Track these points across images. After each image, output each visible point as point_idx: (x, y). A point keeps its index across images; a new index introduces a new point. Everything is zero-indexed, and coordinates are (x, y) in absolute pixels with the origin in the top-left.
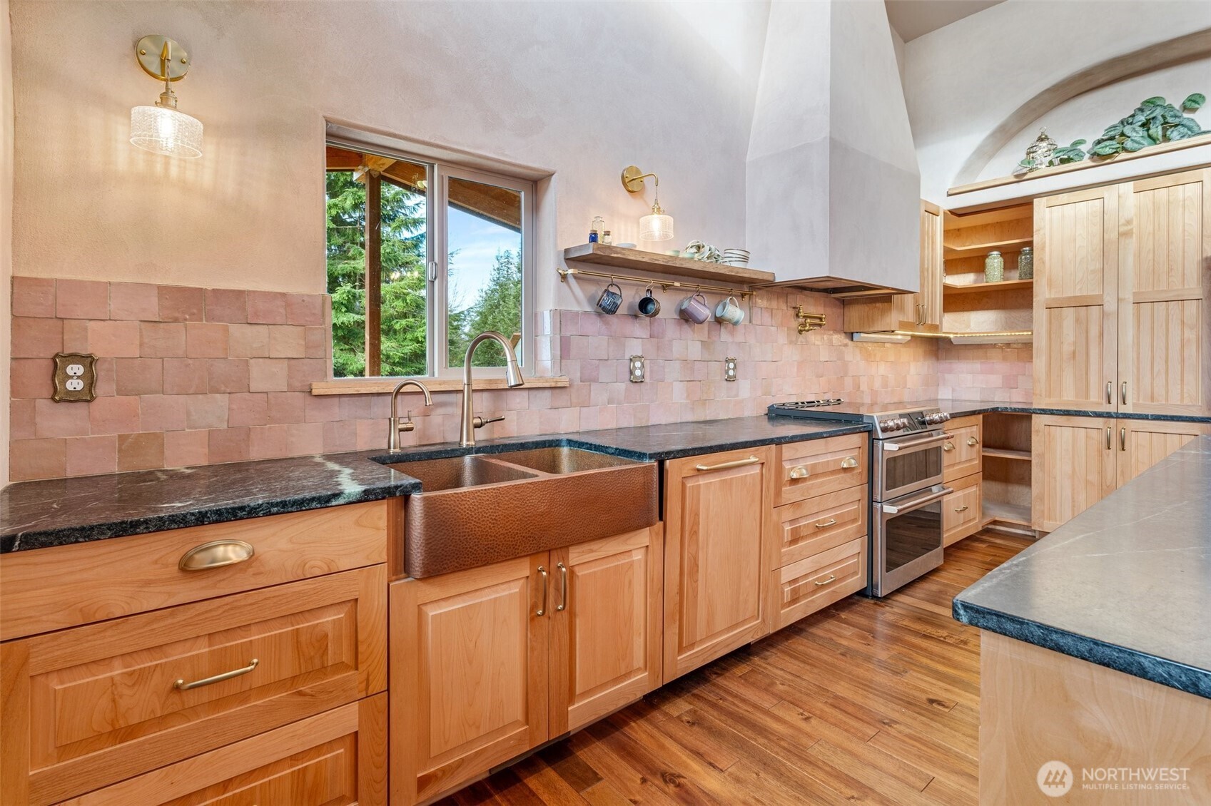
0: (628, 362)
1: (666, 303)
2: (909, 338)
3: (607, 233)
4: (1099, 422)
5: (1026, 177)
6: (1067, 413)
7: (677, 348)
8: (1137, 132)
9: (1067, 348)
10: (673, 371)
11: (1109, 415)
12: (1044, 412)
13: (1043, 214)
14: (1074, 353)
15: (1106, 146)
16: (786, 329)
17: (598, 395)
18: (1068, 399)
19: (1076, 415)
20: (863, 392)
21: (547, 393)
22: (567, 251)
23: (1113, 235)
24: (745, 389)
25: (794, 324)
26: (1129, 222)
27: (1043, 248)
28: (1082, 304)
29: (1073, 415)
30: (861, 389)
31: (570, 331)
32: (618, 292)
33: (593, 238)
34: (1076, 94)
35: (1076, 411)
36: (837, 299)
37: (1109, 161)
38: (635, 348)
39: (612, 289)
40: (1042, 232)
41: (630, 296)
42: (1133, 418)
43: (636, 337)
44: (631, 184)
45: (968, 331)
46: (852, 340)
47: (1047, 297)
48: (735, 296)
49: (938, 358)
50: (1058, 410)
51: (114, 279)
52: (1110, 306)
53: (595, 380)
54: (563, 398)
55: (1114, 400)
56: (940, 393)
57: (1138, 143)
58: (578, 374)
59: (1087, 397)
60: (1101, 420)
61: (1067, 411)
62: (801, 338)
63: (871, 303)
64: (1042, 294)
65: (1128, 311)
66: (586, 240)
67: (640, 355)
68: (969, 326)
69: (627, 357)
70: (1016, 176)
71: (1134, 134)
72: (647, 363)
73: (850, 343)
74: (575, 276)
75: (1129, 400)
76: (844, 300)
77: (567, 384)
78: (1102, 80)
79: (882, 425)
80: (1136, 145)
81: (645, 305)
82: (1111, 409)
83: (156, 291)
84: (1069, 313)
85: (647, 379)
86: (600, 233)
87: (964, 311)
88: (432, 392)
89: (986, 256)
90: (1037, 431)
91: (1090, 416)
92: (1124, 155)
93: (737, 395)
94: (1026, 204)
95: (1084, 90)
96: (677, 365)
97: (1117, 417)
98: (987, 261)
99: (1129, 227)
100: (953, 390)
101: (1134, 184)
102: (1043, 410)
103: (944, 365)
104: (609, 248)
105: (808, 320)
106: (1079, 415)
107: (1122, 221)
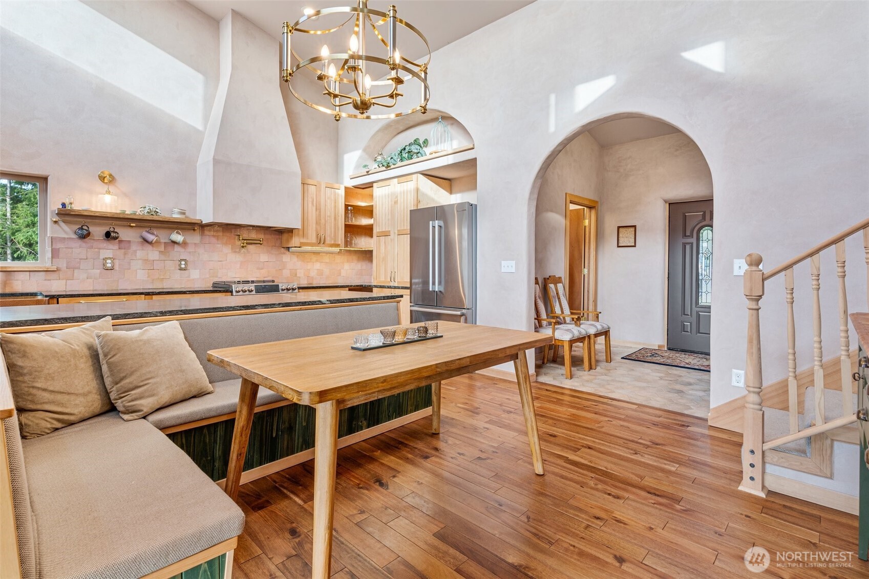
0: (102, 260)
1: (127, 234)
3: (71, 204)
6: (380, 287)
7: (140, 254)
9: (382, 256)
10: (137, 265)
11: (391, 288)
13: (375, 192)
16: (230, 246)
17: (80, 274)
18: (381, 281)
19: (383, 288)
21: (43, 273)
22: (55, 210)
23: (393, 203)
24: (194, 274)
25: (238, 243)
26: (397, 197)
27: (376, 207)
28: (386, 234)
31: (58, 246)
32: (87, 228)
33: (64, 205)
35: (383, 286)
37: (389, 168)
38: (106, 253)
39: (84, 228)
40: (376, 200)
41: (97, 230)
42: (397, 289)
43: (108, 251)
44: (104, 179)
46: (290, 251)
52: (392, 236)
53: (79, 268)
54: (55, 275)
55: (392, 280)
58: (65, 265)
59: (386, 280)
60: (389, 290)
62: (243, 250)
65: (396, 238)
66: (61, 206)
67: (111, 257)
69: (102, 257)
70: (366, 172)
72: (117, 262)
74: (62, 221)
75: (396, 280)
77: (56, 270)
79: (236, 289)
82: (392, 285)
84: (382, 238)
85: (116, 267)
86: (67, 203)
91: (386, 288)
92: (393, 166)
93: (189, 276)
94: (370, 185)
96: (140, 262)
102: (375, 285)
104: (72, 210)
105: (245, 241)
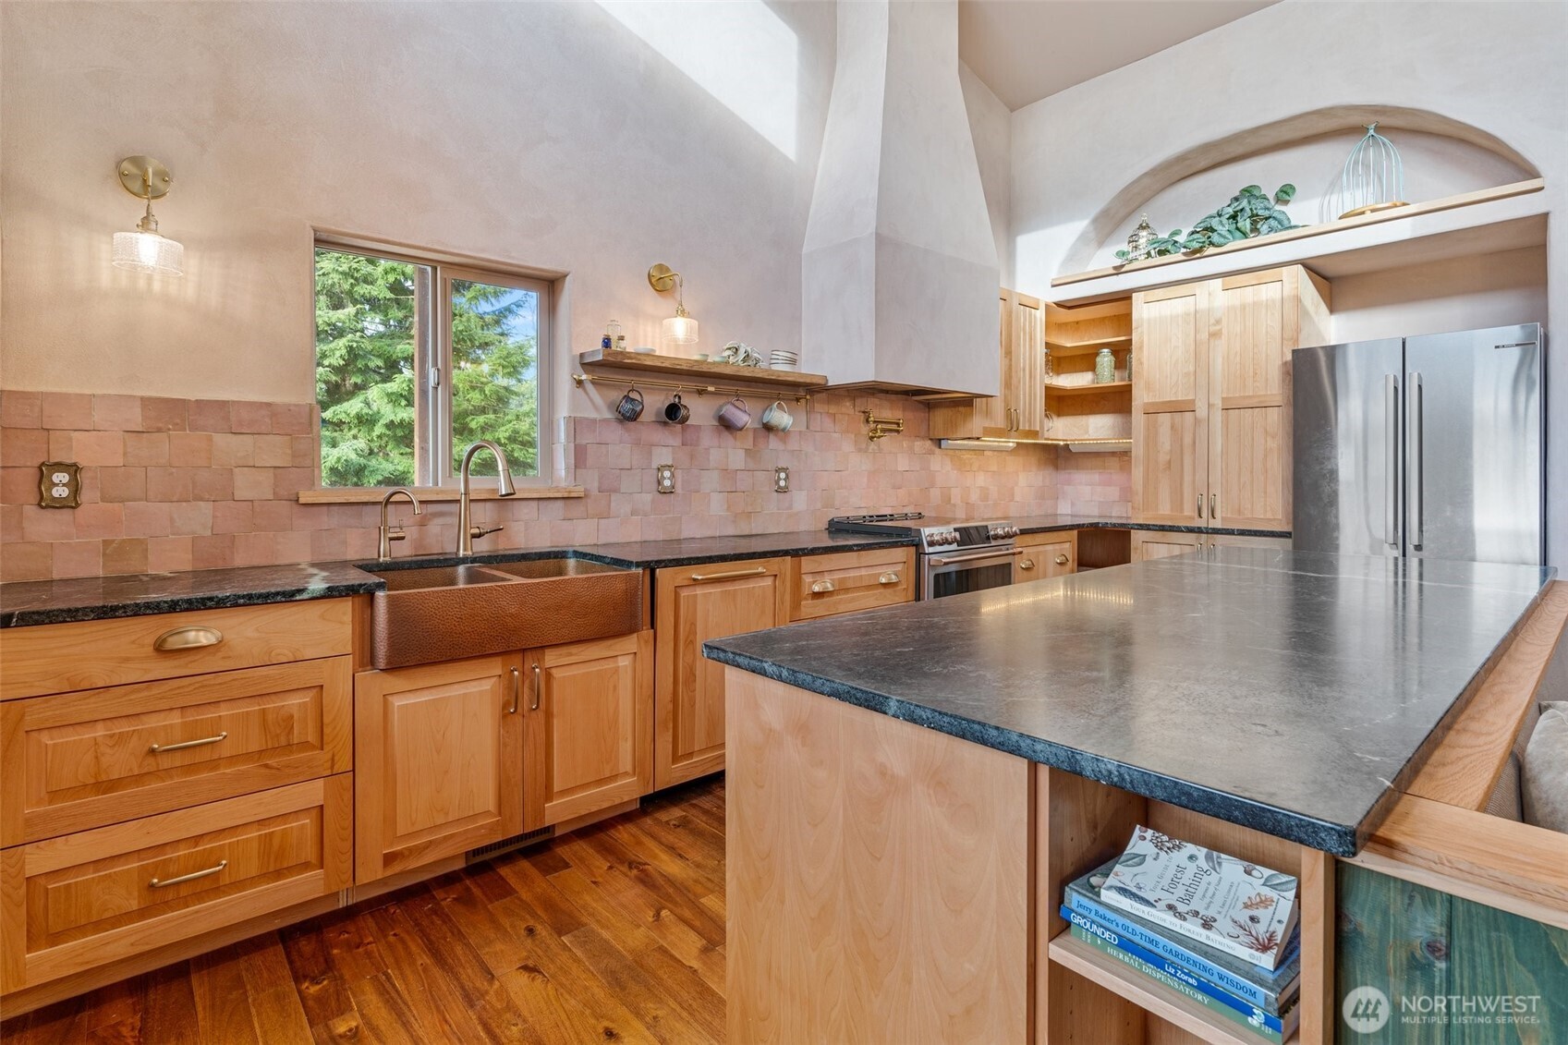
0: (655, 471)
1: (700, 410)
2: (1015, 445)
3: (622, 338)
4: (1191, 538)
5: (1123, 270)
6: (1162, 528)
7: (715, 456)
8: (1223, 226)
9: (1163, 458)
10: (711, 481)
11: (1199, 531)
12: (1142, 527)
13: (1142, 310)
14: (1170, 461)
15: (1194, 240)
16: (853, 436)
17: (620, 505)
18: (1163, 512)
19: (1170, 531)
20: (954, 505)
21: (560, 504)
22: (582, 355)
23: (1204, 336)
24: (799, 500)
25: (865, 429)
26: (1218, 322)
27: (1141, 348)
28: (1177, 408)
29: (1167, 531)
30: (952, 502)
31: (586, 439)
32: (638, 397)
33: (607, 343)
34: (1179, 178)
35: (1170, 526)
36: (919, 402)
37: (1198, 255)
38: (663, 456)
39: (633, 395)
40: (1139, 330)
41: (654, 402)
42: (1222, 534)
43: (666, 445)
44: (661, 283)
45: (1086, 437)
46: (940, 447)
47: (1146, 401)
48: (783, 400)
49: (1057, 468)
50: (1154, 525)
51: (98, 392)
52: (1202, 411)
53: (616, 491)
54: (577, 509)
55: (1204, 514)
56: (1059, 507)
57: (1224, 237)
58: (596, 484)
59: (1182, 511)
60: (1193, 536)
61: (1163, 526)
62: (872, 446)
63: (954, 406)
64: (1140, 398)
65: (1218, 417)
66: (599, 346)
67: (669, 464)
68: (1087, 432)
69: (655, 466)
70: (1115, 268)
71: (1221, 228)
72: (679, 474)
73: (937, 450)
74: (593, 382)
75: (1218, 514)
76: (928, 404)
77: (582, 495)
78: (1203, 164)
79: (929, 539)
80: (1222, 240)
81: (673, 413)
82: (1202, 523)
83: (138, 403)
84: (1165, 419)
85: (679, 489)
86: (614, 338)
87: (1083, 414)
88: (421, 502)
89: (1097, 354)
90: (1136, 549)
91: (1183, 531)
92: (1212, 250)
93: (790, 507)
94: (1125, 297)
95: (1186, 174)
96: (715, 474)
97: (1207, 533)
98: (1098, 359)
99: (1218, 328)
100: (1073, 504)
101: (1223, 281)
102: (1140, 525)
103: (1063, 475)
104: (623, 353)
105: (879, 426)
106: (1173, 531)
107: (1212, 321)
